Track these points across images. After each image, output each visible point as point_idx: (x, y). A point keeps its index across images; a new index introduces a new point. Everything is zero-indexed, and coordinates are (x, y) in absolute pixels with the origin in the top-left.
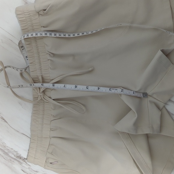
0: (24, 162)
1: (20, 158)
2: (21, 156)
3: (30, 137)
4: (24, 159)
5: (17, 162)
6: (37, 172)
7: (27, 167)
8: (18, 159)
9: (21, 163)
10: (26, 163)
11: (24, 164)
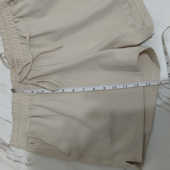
0: (9, 149)
1: (5, 145)
2: (6, 143)
3: (12, 122)
4: (8, 146)
5: (3, 149)
6: (21, 157)
7: (12, 153)
8: (3, 147)
9: (5, 150)
10: (11, 149)
11: (9, 151)
